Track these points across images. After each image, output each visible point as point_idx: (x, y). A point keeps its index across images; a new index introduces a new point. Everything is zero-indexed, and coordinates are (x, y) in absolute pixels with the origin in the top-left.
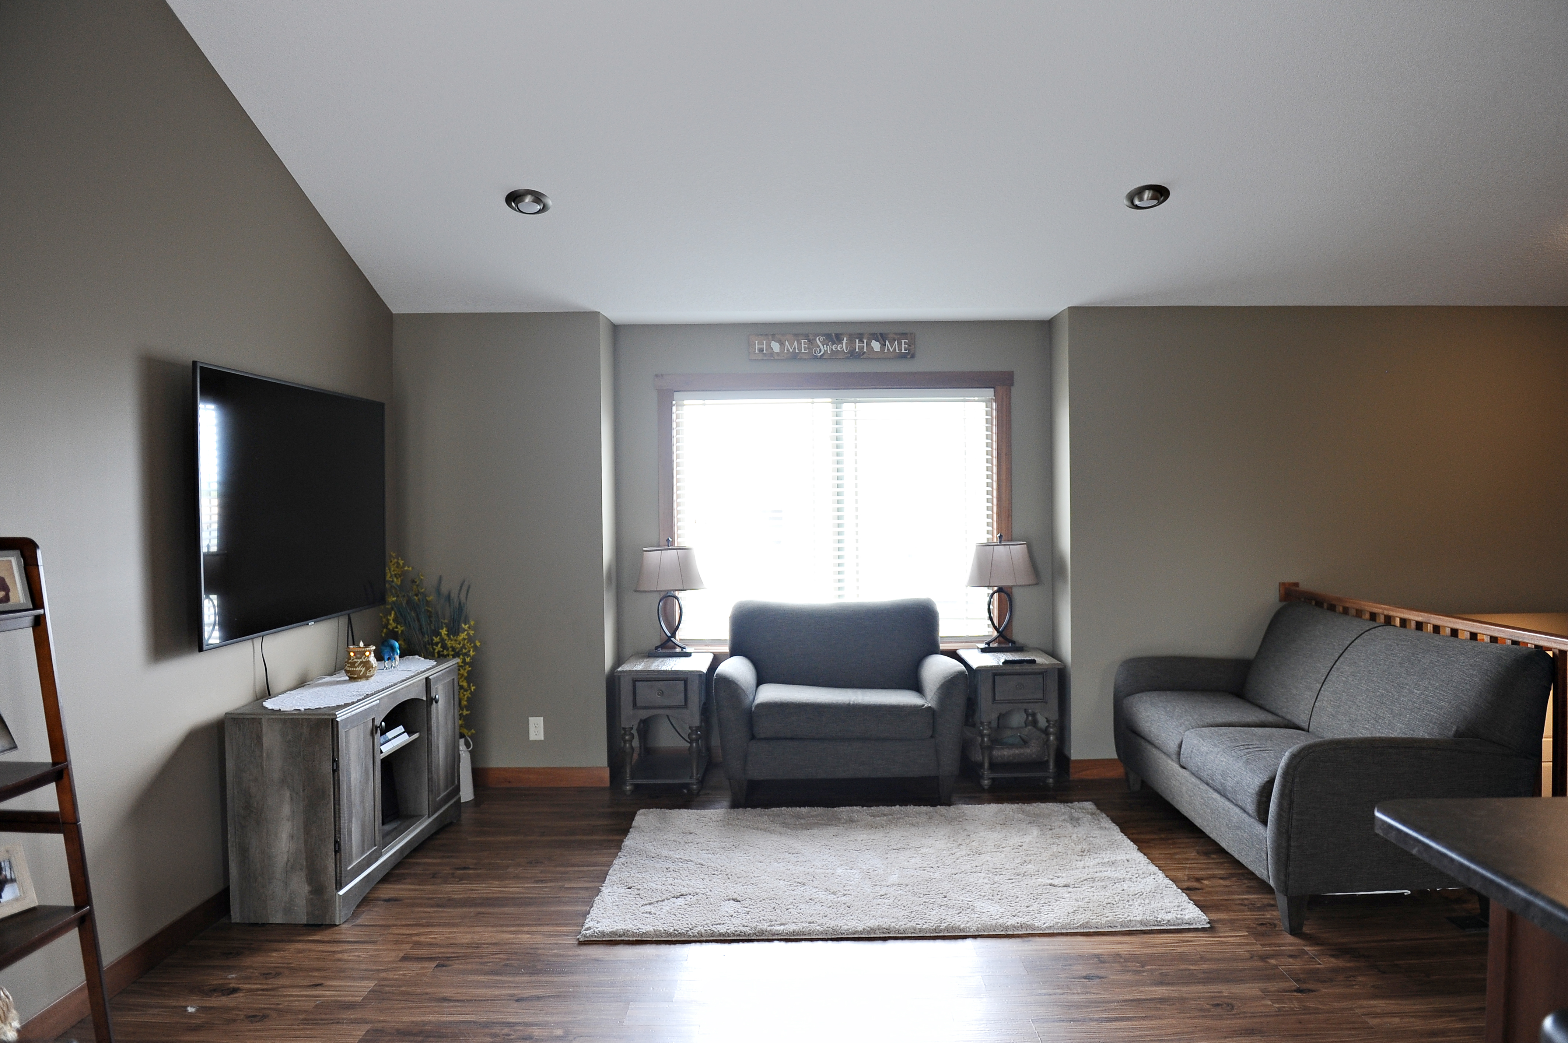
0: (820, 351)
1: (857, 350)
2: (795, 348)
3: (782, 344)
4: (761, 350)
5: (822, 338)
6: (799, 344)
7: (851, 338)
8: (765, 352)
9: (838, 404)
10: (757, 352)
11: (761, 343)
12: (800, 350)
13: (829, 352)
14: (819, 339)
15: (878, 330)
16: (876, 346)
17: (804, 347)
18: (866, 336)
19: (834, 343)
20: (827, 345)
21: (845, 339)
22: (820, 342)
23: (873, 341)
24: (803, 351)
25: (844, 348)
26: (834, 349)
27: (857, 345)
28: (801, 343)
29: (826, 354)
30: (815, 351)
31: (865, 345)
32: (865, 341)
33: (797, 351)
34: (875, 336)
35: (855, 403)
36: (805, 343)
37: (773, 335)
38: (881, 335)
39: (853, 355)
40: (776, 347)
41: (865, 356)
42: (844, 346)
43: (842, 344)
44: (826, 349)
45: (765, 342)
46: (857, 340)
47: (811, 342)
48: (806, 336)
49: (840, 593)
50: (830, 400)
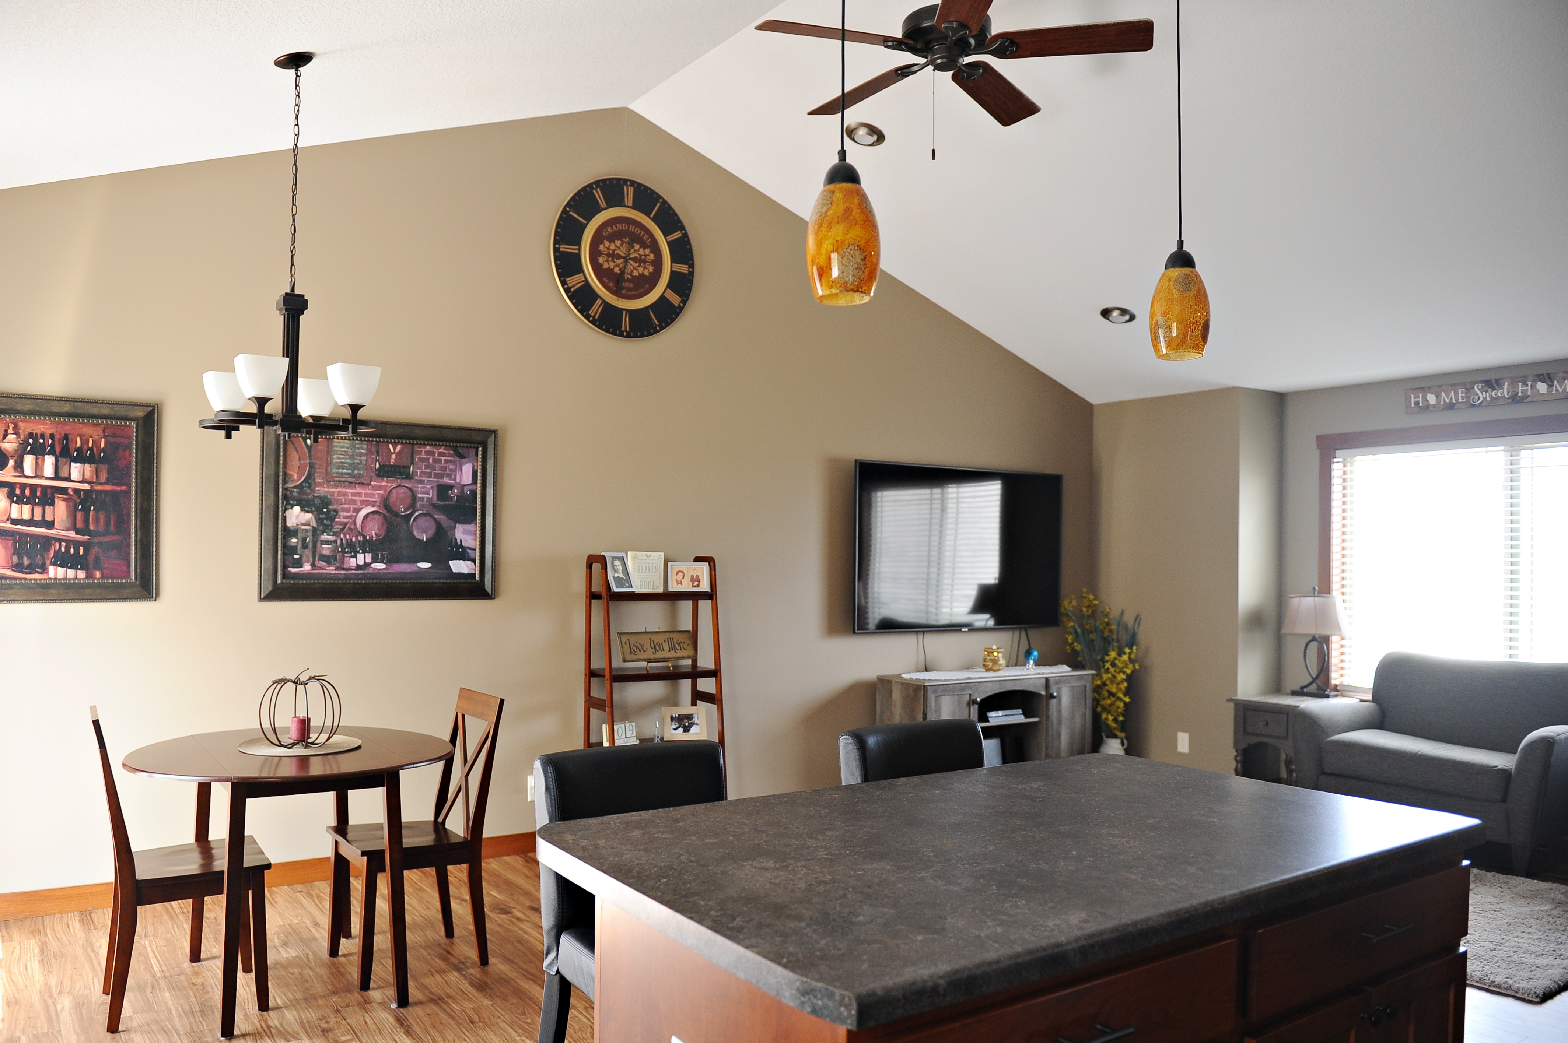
0: (1479, 398)
1: (1520, 394)
2: (1451, 399)
3: (1438, 396)
4: (1417, 403)
5: (1480, 385)
6: (1456, 394)
7: (1513, 383)
8: (1421, 405)
9: (1513, 451)
10: (1413, 405)
11: (1417, 397)
12: (1457, 400)
13: (1488, 399)
14: (1477, 387)
15: (1544, 371)
16: (1542, 387)
17: (1462, 397)
18: (1530, 378)
19: (1494, 389)
20: (1486, 392)
21: (1506, 383)
22: (1479, 389)
23: (1539, 383)
24: (1460, 400)
25: (1506, 394)
26: (1494, 396)
27: (1520, 388)
28: (1458, 393)
29: (1485, 402)
30: (1473, 399)
31: (1529, 388)
32: (1529, 384)
33: (1454, 401)
34: (1541, 378)
35: (1532, 449)
36: (1462, 392)
37: (1429, 388)
38: (1548, 375)
39: (1515, 399)
40: (1432, 399)
41: (1529, 399)
42: (1505, 391)
43: (1503, 389)
44: (1484, 396)
45: (1420, 395)
46: (1520, 384)
47: (1469, 389)
48: (1463, 385)
49: (1512, 652)
50: (1502, 448)
